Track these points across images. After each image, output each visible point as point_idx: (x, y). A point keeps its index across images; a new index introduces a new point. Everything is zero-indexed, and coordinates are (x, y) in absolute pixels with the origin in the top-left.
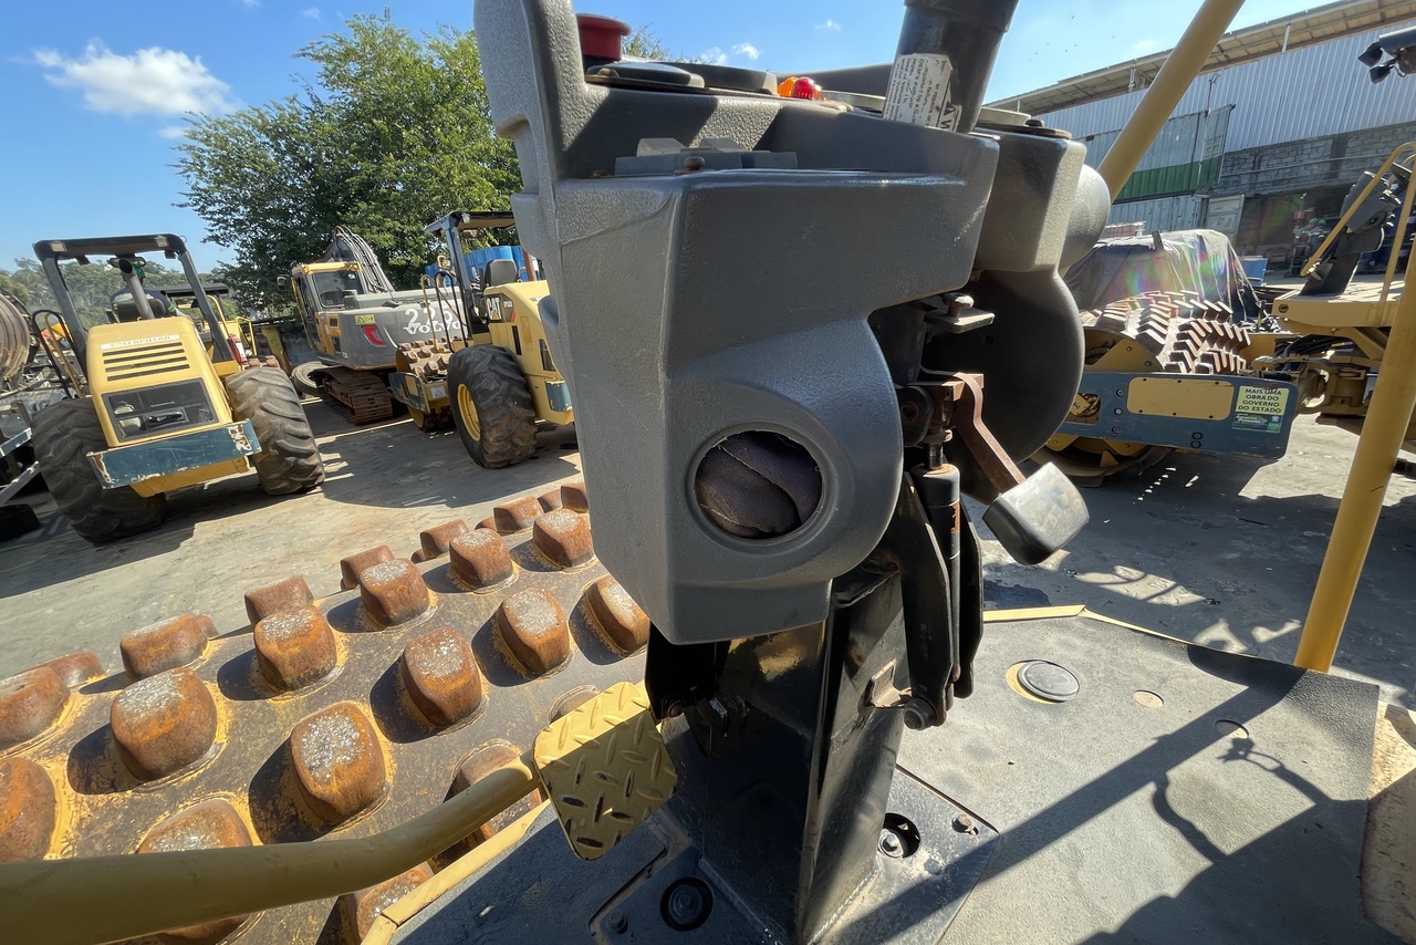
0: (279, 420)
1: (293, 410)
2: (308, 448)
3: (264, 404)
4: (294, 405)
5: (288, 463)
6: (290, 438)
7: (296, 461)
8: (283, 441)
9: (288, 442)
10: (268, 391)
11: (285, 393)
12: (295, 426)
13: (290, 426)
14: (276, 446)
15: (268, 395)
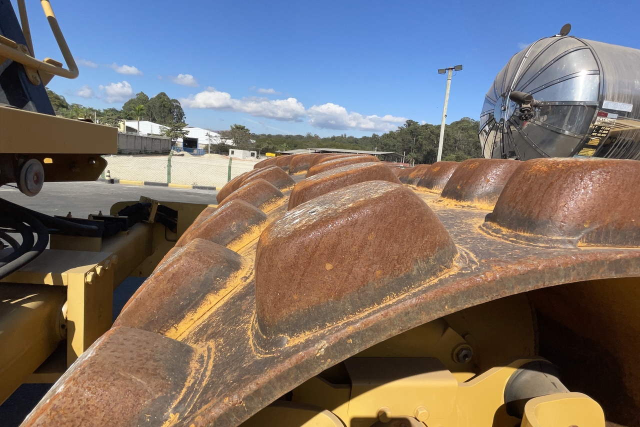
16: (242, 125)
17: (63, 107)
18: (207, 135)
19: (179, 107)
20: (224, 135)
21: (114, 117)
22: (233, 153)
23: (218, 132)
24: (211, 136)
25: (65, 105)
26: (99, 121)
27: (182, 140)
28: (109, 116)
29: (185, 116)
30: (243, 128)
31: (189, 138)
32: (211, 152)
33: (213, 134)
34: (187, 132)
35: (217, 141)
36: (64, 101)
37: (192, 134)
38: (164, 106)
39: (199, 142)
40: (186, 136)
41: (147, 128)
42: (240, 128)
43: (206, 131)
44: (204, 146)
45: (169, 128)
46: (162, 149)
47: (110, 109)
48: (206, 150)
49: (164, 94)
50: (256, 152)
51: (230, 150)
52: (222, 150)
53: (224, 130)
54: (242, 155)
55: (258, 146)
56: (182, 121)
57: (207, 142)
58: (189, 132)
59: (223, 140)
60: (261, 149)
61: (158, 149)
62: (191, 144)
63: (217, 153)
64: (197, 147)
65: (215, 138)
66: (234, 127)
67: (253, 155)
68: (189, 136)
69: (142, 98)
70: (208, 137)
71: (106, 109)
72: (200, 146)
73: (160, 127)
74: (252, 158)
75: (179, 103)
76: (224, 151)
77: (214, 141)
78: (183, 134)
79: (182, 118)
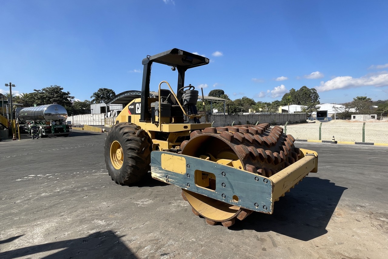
16: (364, 96)
17: (253, 104)
18: (334, 107)
19: (315, 93)
20: (347, 105)
21: (275, 106)
22: (354, 117)
23: (343, 105)
24: (337, 108)
25: (254, 103)
26: (268, 109)
27: (316, 113)
28: (273, 105)
29: (319, 97)
30: (365, 98)
31: (320, 111)
32: (337, 119)
33: (339, 106)
34: (319, 108)
35: (342, 110)
36: (253, 101)
37: (322, 108)
38: (306, 93)
39: (328, 113)
40: (318, 110)
41: (293, 109)
42: (362, 99)
43: (332, 105)
44: (332, 115)
45: (306, 107)
46: (300, 120)
47: (275, 101)
48: (333, 118)
49: (305, 87)
50: (376, 115)
51: (352, 116)
52: (346, 116)
53: (347, 102)
54: (362, 119)
55: (379, 110)
56: (318, 100)
57: (334, 112)
58: (320, 107)
59: (347, 109)
60: (383, 112)
61: (298, 120)
62: (322, 115)
63: (342, 119)
64: (326, 116)
65: (340, 109)
66: (357, 99)
67: (373, 117)
68: (321, 110)
69: (293, 92)
70: (334, 109)
71: (273, 101)
72: (329, 116)
73: (301, 107)
74: (373, 120)
75: (316, 91)
76: (348, 117)
77: (339, 111)
78: (316, 109)
79: (317, 99)
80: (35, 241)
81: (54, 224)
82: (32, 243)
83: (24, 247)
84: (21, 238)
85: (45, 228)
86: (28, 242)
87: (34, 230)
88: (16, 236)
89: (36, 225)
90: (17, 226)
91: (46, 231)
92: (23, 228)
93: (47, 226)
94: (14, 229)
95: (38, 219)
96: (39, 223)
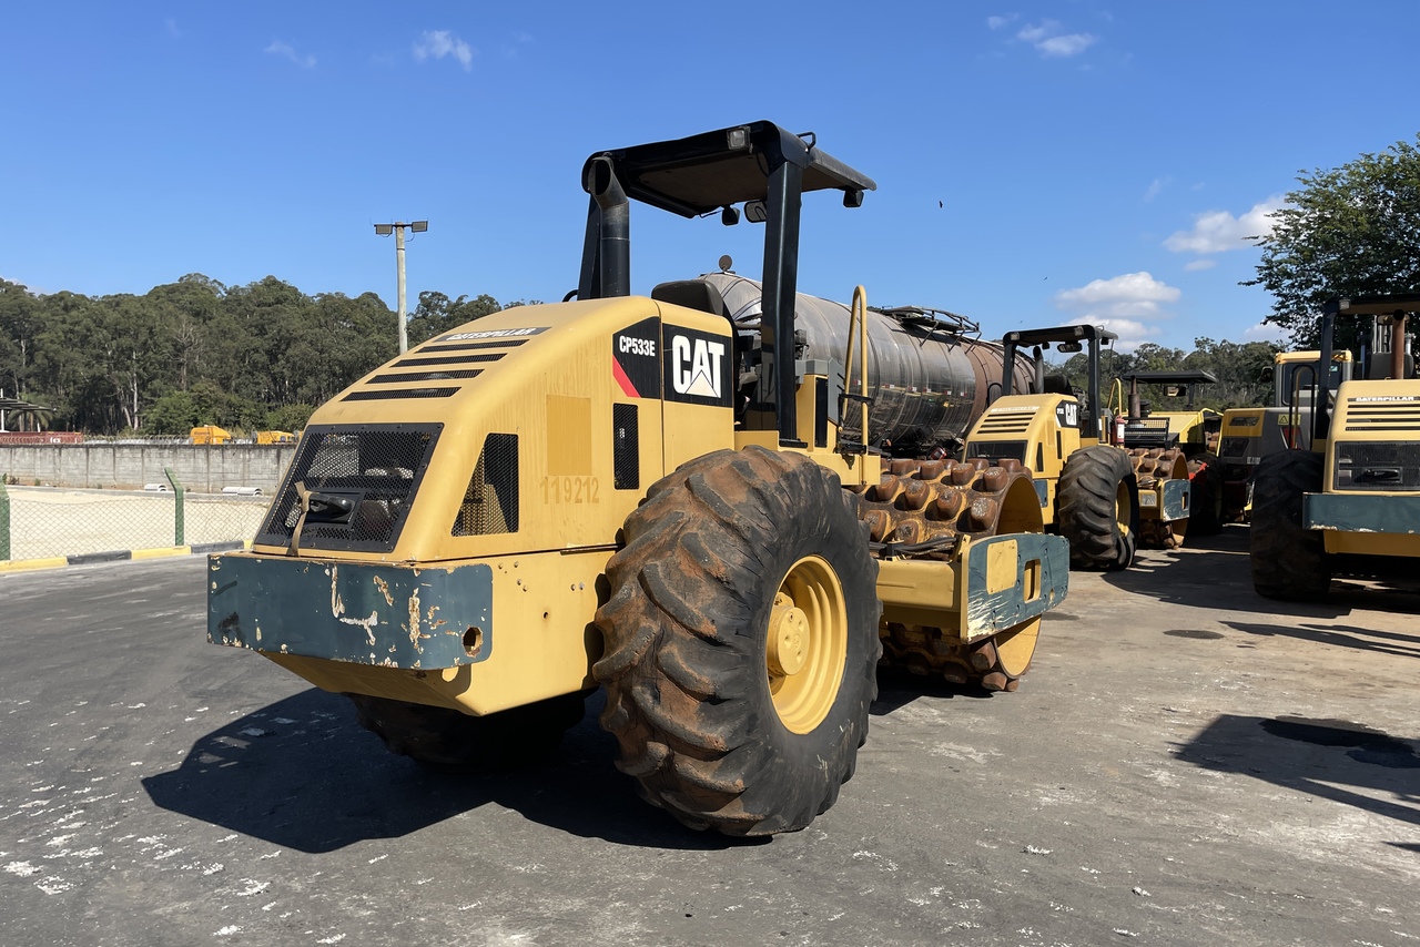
0: (1086, 494)
1: (1102, 488)
2: (1103, 526)
3: (1081, 477)
4: (1106, 485)
5: (1082, 535)
6: (1089, 512)
7: (1089, 537)
8: (1083, 514)
9: (1087, 515)
10: (1090, 466)
11: (1103, 472)
12: (1098, 503)
13: (1093, 502)
14: (1077, 518)
15: (1088, 471)
80: (1364, 820)
81: (1283, 828)
82: (1375, 819)
83: (1398, 821)
84: (1396, 840)
85: (1314, 831)
86: (1386, 825)
87: (1351, 842)
88: (1410, 853)
89: (1336, 852)
90: (1398, 878)
91: (1320, 824)
92: (1378, 861)
93: (1303, 833)
94: (1409, 873)
95: (1312, 864)
96: (1320, 853)
